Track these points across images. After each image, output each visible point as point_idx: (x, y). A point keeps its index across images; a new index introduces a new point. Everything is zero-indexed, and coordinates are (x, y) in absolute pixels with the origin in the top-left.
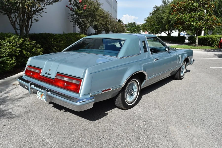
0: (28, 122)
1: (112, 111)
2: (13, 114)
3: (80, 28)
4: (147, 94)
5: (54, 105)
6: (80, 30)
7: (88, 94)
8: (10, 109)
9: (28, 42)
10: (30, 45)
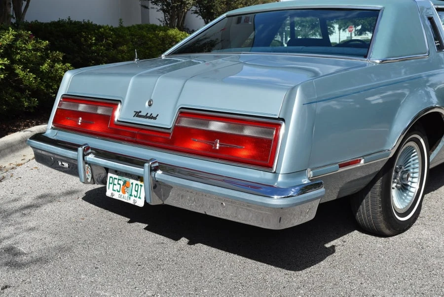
0: (83, 276)
1: (345, 242)
2: (24, 254)
3: (164, 11)
4: (434, 190)
5: (147, 225)
6: (165, 16)
7: (301, 172)
8: (8, 238)
9: (27, 41)
10: (34, 50)
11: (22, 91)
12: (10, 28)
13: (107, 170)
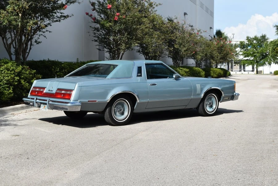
6: (110, 55)
7: (77, 100)
9: (27, 70)
10: (29, 74)
11: (23, 90)
12: (20, 65)
13: (41, 103)
